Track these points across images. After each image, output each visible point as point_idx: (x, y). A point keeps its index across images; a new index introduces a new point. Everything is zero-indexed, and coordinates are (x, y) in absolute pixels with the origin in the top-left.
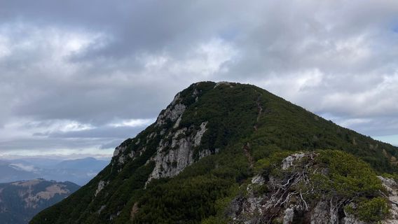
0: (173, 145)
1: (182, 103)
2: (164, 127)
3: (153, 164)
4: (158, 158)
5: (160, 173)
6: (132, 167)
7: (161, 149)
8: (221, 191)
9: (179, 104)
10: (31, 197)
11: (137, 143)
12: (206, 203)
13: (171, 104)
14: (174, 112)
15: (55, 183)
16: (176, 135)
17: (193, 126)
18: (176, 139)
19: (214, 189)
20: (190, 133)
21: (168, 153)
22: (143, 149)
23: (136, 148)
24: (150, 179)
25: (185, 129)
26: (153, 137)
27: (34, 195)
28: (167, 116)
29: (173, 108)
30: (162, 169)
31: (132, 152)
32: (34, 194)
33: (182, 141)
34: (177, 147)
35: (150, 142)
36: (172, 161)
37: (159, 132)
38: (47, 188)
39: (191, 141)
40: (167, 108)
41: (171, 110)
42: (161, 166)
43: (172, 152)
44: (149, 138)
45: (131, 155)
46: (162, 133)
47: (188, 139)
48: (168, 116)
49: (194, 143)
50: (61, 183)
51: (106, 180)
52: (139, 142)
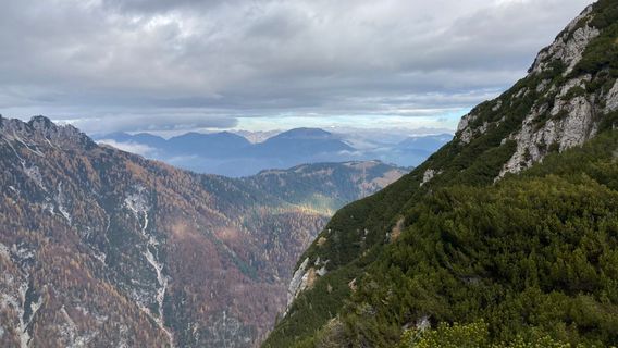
0: (555, 111)
1: (590, 25)
2: (546, 75)
3: (512, 147)
4: (523, 136)
5: (523, 164)
6: (475, 149)
7: (530, 119)
8: (602, 223)
9: (583, 27)
10: (365, 183)
11: (494, 109)
12: (547, 249)
13: (566, 30)
14: (572, 46)
15: (396, 168)
16: (565, 90)
17: (607, 70)
18: (563, 98)
19: (579, 214)
20: (598, 86)
21: (543, 126)
22: (503, 119)
23: (492, 117)
24: (502, 174)
25: (588, 77)
26: (521, 96)
27: (370, 182)
28: (553, 54)
29: (571, 36)
30: (527, 156)
31: (486, 124)
32: (369, 179)
33: (575, 101)
34: (563, 115)
35: (516, 106)
36: (549, 143)
37: (534, 87)
38: (386, 174)
39: (597, 101)
40: (557, 38)
41: (565, 41)
42: (527, 150)
43: (551, 123)
44: (515, 99)
45: (482, 130)
46: (540, 88)
47: (592, 98)
48: (559, 55)
49: (603, 106)
50: (403, 168)
51: (436, 169)
52: (498, 106)
